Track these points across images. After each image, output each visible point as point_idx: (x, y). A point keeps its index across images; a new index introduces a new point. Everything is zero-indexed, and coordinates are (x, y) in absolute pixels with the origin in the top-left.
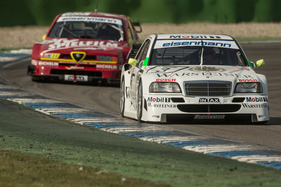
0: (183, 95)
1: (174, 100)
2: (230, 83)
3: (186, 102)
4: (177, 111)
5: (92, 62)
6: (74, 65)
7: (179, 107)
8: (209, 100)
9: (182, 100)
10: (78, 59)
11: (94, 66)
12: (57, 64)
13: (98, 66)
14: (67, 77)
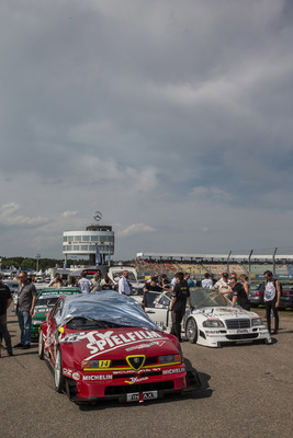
0: (225, 328)
1: (222, 332)
2: (248, 320)
3: (228, 333)
4: (226, 340)
5: (156, 368)
6: (134, 375)
7: (227, 336)
8: (241, 331)
9: (225, 332)
10: (136, 366)
11: (161, 372)
12: (110, 377)
13: (165, 372)
14: (129, 396)
